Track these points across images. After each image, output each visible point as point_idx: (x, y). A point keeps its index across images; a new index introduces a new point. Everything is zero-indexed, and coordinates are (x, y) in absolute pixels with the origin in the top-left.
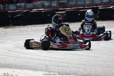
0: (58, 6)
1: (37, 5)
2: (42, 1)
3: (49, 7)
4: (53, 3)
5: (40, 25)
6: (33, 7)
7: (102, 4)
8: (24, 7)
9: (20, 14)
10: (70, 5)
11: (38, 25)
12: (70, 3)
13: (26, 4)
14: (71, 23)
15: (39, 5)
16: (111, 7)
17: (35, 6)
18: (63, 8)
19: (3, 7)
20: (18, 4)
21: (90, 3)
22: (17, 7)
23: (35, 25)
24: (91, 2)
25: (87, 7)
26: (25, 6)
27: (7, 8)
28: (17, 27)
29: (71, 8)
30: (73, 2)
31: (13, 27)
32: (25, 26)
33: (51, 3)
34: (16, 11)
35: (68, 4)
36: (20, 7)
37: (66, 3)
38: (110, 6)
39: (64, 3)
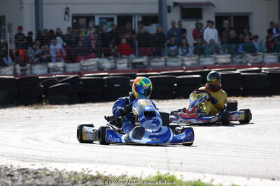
0: (130, 69)
1: (87, 66)
2: (98, 59)
3: (113, 70)
4: (120, 64)
5: (100, 104)
6: (81, 69)
7: (217, 65)
8: (62, 69)
9: (61, 82)
10: (152, 67)
11: (97, 104)
12: (153, 64)
13: (66, 64)
14: (160, 101)
15: (92, 67)
16: (238, 71)
17: (85, 68)
18: (144, 72)
19: (21, 70)
20: (51, 65)
21: (193, 64)
22: (49, 69)
23: (91, 104)
24: (195, 62)
25: (190, 71)
26: (64, 68)
27: (28, 72)
28: (56, 106)
29: (159, 72)
30: (160, 61)
31: (49, 106)
32: (73, 106)
33: (115, 62)
34: (54, 76)
35: (149, 65)
36: (55, 70)
37: (146, 63)
38: (235, 70)
39: (141, 63)
